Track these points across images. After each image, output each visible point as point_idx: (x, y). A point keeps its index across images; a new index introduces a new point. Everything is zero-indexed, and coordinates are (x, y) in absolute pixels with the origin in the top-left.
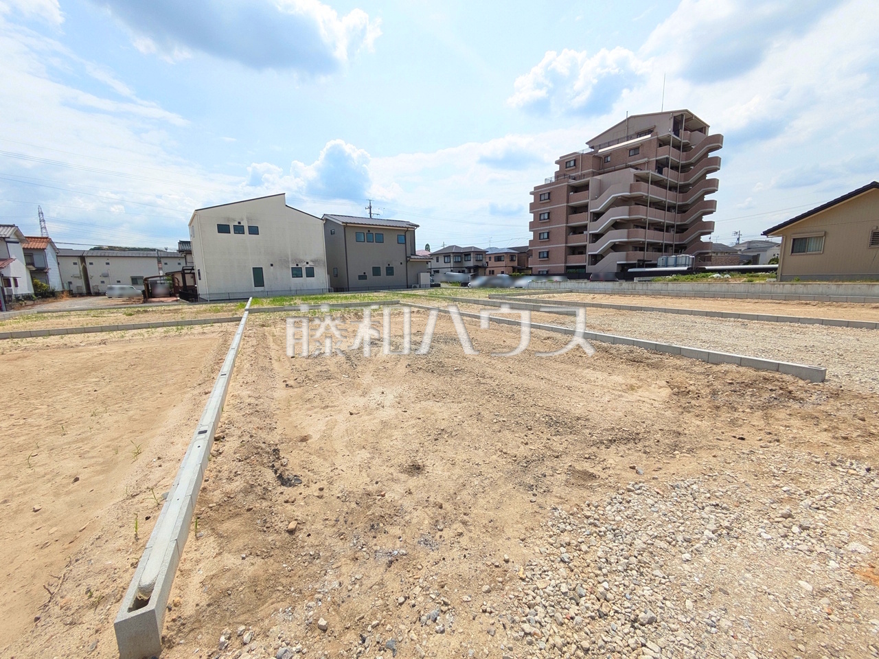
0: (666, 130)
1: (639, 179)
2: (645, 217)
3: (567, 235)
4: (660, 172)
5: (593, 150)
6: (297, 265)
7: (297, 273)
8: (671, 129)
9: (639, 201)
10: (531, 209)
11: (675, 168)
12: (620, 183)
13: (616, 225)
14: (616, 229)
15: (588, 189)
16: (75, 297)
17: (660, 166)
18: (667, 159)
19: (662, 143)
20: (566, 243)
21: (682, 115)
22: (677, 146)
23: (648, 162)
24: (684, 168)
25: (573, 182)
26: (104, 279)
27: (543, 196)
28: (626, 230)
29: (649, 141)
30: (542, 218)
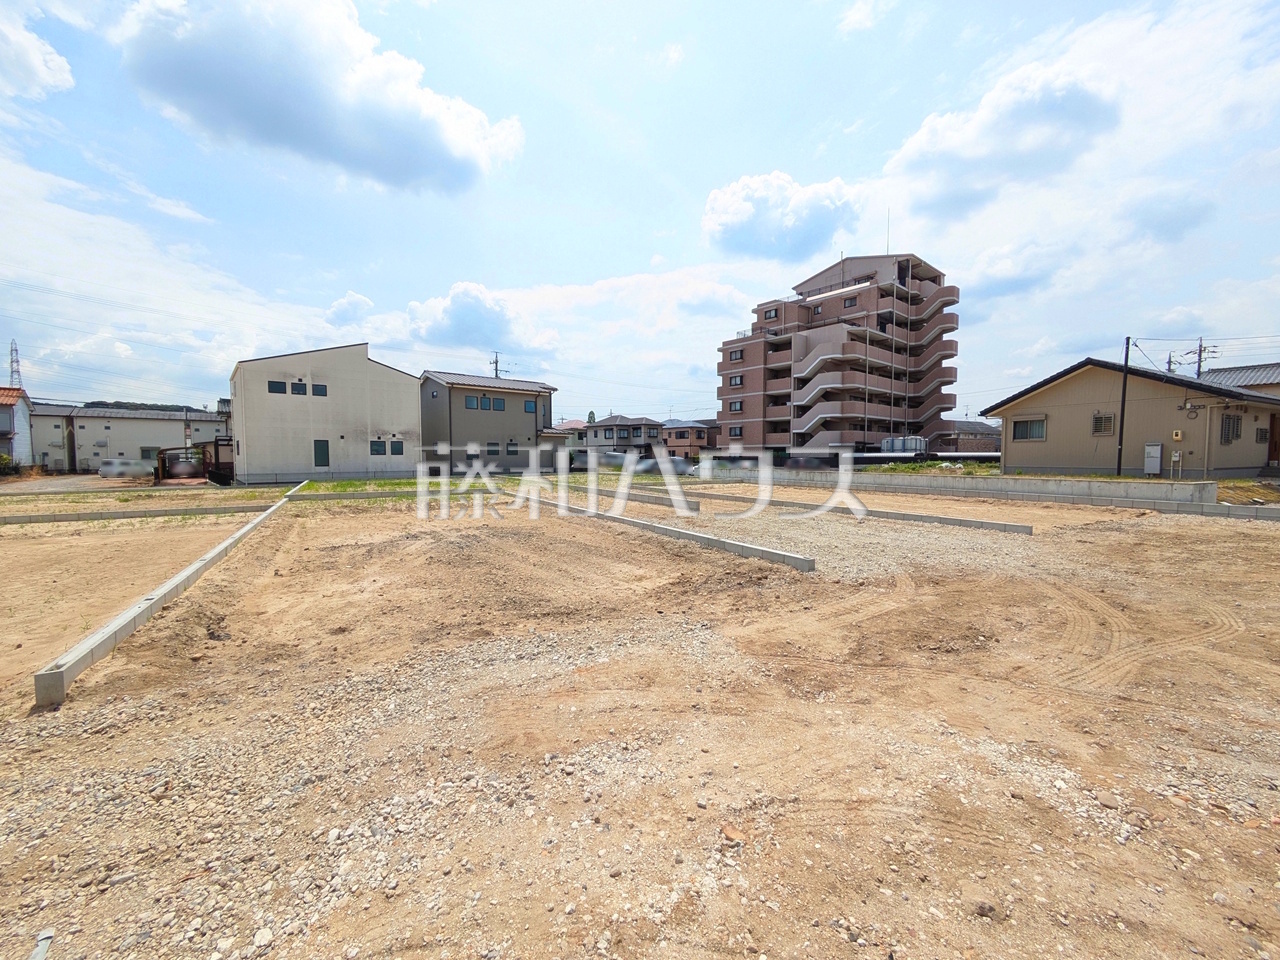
0: (889, 278)
1: (855, 337)
2: (863, 387)
3: (765, 406)
4: (883, 330)
5: (801, 297)
6: (379, 438)
7: (377, 448)
8: (895, 276)
9: (856, 366)
10: (719, 371)
11: (901, 324)
12: (831, 341)
13: (827, 396)
14: (828, 401)
15: (790, 348)
16: (51, 475)
17: (883, 321)
18: (891, 313)
19: (885, 293)
20: (765, 417)
21: (908, 260)
22: (902, 297)
23: (868, 317)
24: (915, 326)
25: (772, 338)
26: (98, 450)
27: (734, 354)
28: (839, 403)
29: (868, 290)
30: (733, 382)
